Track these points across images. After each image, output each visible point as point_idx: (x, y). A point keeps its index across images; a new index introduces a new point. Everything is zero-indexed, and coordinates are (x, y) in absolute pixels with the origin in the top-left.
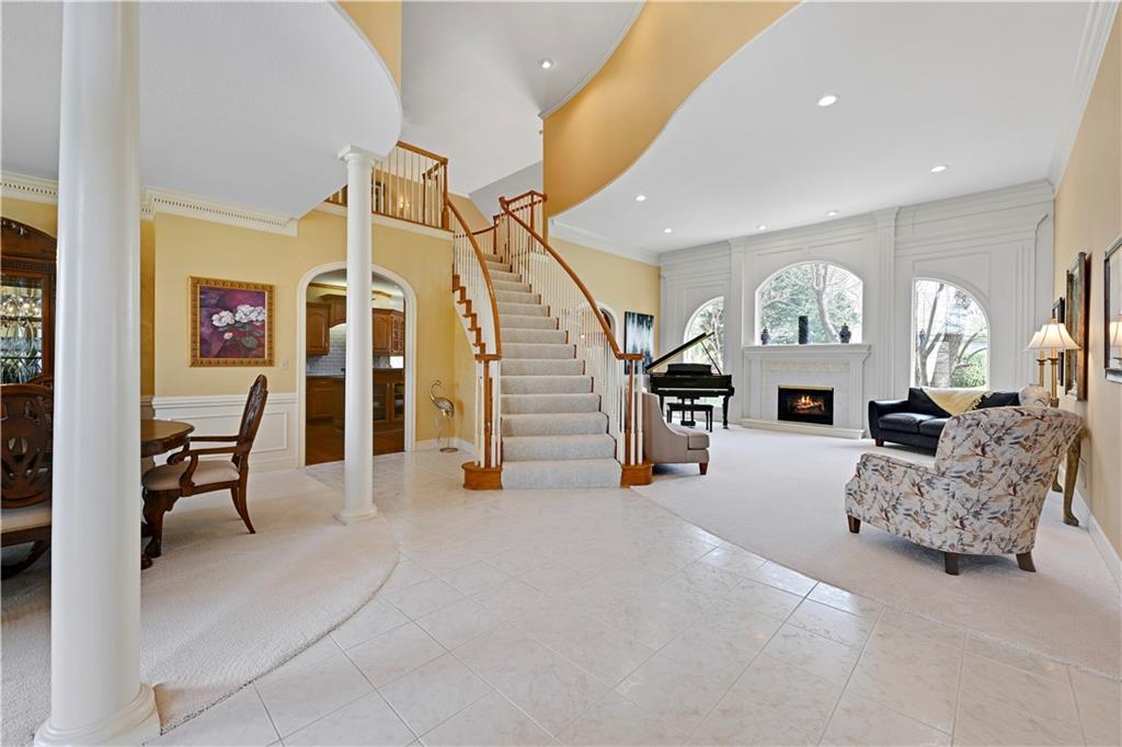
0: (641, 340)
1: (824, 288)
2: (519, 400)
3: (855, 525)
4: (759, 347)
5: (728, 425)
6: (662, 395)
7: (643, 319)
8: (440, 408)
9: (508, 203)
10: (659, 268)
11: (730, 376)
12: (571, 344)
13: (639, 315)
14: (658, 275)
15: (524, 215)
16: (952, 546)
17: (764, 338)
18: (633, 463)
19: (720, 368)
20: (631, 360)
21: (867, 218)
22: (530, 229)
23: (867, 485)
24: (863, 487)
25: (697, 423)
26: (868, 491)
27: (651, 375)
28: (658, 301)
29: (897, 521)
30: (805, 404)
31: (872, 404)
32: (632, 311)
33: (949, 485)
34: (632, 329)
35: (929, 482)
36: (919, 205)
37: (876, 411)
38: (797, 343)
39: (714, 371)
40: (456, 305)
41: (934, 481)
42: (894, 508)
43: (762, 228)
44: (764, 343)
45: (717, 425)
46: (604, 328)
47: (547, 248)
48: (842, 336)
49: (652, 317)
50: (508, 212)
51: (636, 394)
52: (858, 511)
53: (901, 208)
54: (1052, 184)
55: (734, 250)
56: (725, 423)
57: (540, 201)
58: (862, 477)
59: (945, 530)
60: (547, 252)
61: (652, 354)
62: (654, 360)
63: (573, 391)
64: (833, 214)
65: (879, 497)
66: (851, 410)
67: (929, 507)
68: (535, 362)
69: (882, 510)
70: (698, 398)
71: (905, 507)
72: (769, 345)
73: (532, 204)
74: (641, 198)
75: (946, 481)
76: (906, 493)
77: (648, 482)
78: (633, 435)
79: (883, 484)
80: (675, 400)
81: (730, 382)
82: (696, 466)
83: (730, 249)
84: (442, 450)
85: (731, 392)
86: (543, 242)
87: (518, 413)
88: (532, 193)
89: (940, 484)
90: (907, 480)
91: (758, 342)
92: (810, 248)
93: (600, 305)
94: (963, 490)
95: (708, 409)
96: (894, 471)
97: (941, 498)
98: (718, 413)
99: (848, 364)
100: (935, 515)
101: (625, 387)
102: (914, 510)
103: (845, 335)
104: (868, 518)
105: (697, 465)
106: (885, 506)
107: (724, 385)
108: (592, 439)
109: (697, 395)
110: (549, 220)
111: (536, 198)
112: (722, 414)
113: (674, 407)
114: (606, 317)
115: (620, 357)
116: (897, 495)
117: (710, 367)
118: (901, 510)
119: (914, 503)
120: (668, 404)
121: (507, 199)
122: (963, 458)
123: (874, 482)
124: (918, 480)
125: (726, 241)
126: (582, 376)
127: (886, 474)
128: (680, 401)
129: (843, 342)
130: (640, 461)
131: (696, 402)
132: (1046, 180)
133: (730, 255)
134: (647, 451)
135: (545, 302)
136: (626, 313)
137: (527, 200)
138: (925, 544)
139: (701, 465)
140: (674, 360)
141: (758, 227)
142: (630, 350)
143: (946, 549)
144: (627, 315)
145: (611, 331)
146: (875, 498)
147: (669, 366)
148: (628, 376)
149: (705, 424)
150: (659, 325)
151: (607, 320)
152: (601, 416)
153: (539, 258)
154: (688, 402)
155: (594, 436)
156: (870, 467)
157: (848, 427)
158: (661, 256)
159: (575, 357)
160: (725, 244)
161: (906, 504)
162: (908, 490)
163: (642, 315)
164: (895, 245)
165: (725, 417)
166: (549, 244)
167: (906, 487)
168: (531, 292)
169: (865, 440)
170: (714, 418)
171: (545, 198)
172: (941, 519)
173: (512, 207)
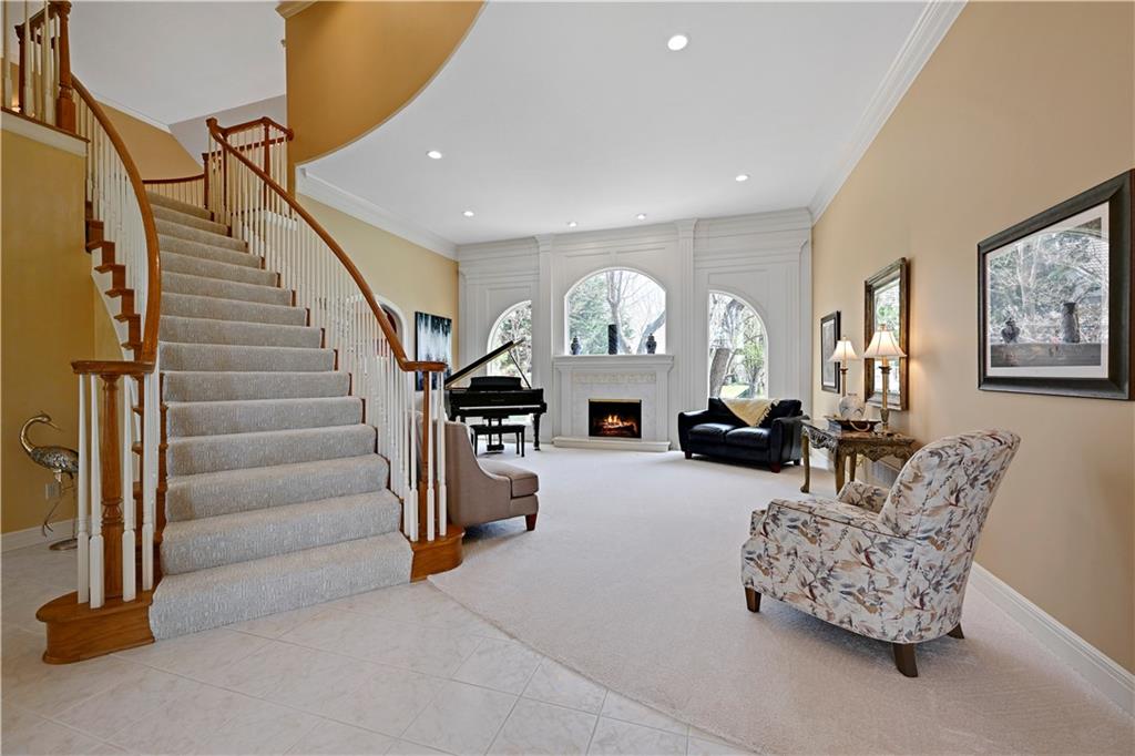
0: (435, 347)
1: (619, 301)
2: (213, 447)
3: (754, 601)
4: (570, 357)
5: (540, 446)
6: (464, 415)
7: (439, 323)
8: (48, 466)
9: (226, 132)
10: (455, 265)
11: (542, 390)
12: (329, 349)
13: (433, 317)
14: (456, 271)
15: (257, 157)
16: (910, 635)
17: (575, 347)
18: (431, 536)
19: (528, 381)
20: (426, 371)
21: (669, 227)
22: (264, 175)
23: (779, 548)
24: (773, 550)
25: (506, 445)
26: (781, 556)
27: (451, 391)
28: (456, 301)
29: (830, 603)
30: (612, 424)
31: (682, 416)
32: (424, 311)
33: (912, 550)
34: (425, 334)
35: (885, 547)
36: (714, 219)
37: (685, 422)
38: (607, 354)
39: (523, 385)
40: (95, 274)
41: (893, 545)
42: (825, 582)
43: (573, 225)
44: (574, 353)
45: (529, 446)
46: (384, 329)
47: (293, 205)
48: (649, 346)
49: (449, 321)
50: (227, 148)
51: (435, 425)
52: (761, 581)
53: (699, 220)
54: (811, 213)
55: (541, 249)
56: (537, 444)
57: (280, 140)
58: (771, 536)
59: (902, 614)
60: (295, 215)
61: (450, 363)
62: (453, 373)
63: (330, 422)
64: (641, 217)
65: (799, 564)
66: (660, 422)
67: (881, 581)
68: (257, 377)
69: (803, 585)
70: (507, 417)
71: (842, 581)
72: (579, 355)
73: (267, 142)
74: (435, 155)
75: (909, 545)
76: (846, 563)
77: (455, 562)
78: (430, 492)
79: (805, 547)
80: (479, 421)
81: (541, 397)
82: (521, 521)
83: (538, 247)
84: (54, 547)
85: (544, 408)
86: (288, 197)
87: (215, 469)
88: (266, 122)
89: (899, 550)
90: (847, 544)
91: (567, 352)
92: (618, 252)
93: (380, 300)
94: (928, 554)
95: (519, 429)
96: (824, 529)
97: (899, 569)
98: (529, 433)
99: (655, 374)
100: (890, 593)
101: (416, 414)
102: (859, 586)
103: (651, 345)
104: (780, 595)
105: (524, 518)
106: (810, 578)
107: (534, 400)
108: (363, 504)
109: (506, 414)
110: (298, 169)
111: (274, 134)
112: (533, 433)
113: (479, 430)
114: (390, 317)
115: (407, 367)
116: (830, 564)
117: (520, 379)
118: (836, 585)
119: (859, 577)
120: (472, 427)
121: (223, 124)
122: (937, 510)
123: (792, 545)
124: (866, 543)
125: (533, 238)
126: (348, 398)
127: (811, 532)
128: (486, 422)
129: (649, 352)
130: (443, 532)
131: (505, 422)
132: (807, 209)
133: (538, 253)
134: (453, 510)
135: (287, 285)
136: (416, 313)
137: (257, 134)
138: (875, 636)
139: (528, 518)
140: (477, 373)
141: (569, 223)
142: (422, 358)
143: (902, 640)
144: (418, 316)
145: (398, 336)
146: (792, 567)
147: (472, 379)
148: (422, 393)
149: (515, 445)
150: (458, 329)
151: (389, 322)
152: (375, 462)
153: (279, 220)
154: (495, 423)
155: (366, 496)
156: (784, 521)
157: (655, 440)
158: (459, 248)
159: (336, 369)
160: (532, 240)
161: (845, 577)
162: (849, 558)
163: (437, 318)
164: (694, 256)
165: (537, 435)
166: (298, 200)
167: (845, 553)
168: (263, 268)
169: (672, 452)
170: (526, 438)
171: (290, 136)
172: (898, 598)
173: (234, 140)
